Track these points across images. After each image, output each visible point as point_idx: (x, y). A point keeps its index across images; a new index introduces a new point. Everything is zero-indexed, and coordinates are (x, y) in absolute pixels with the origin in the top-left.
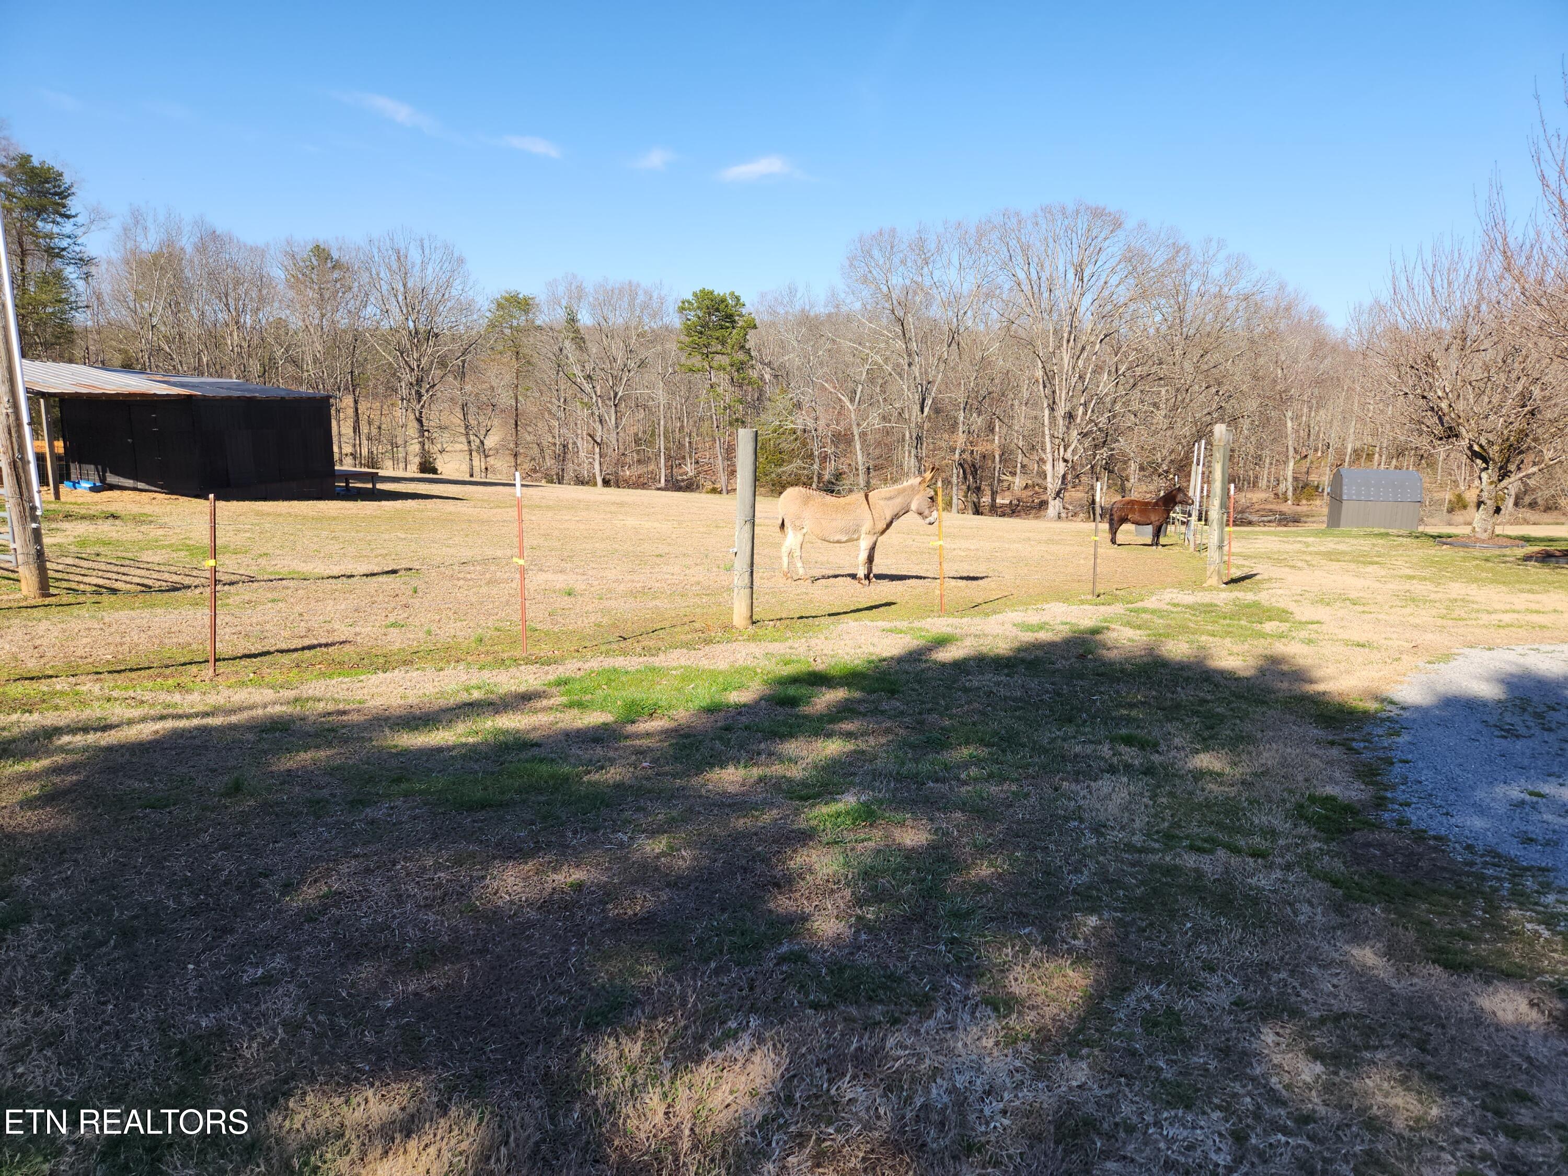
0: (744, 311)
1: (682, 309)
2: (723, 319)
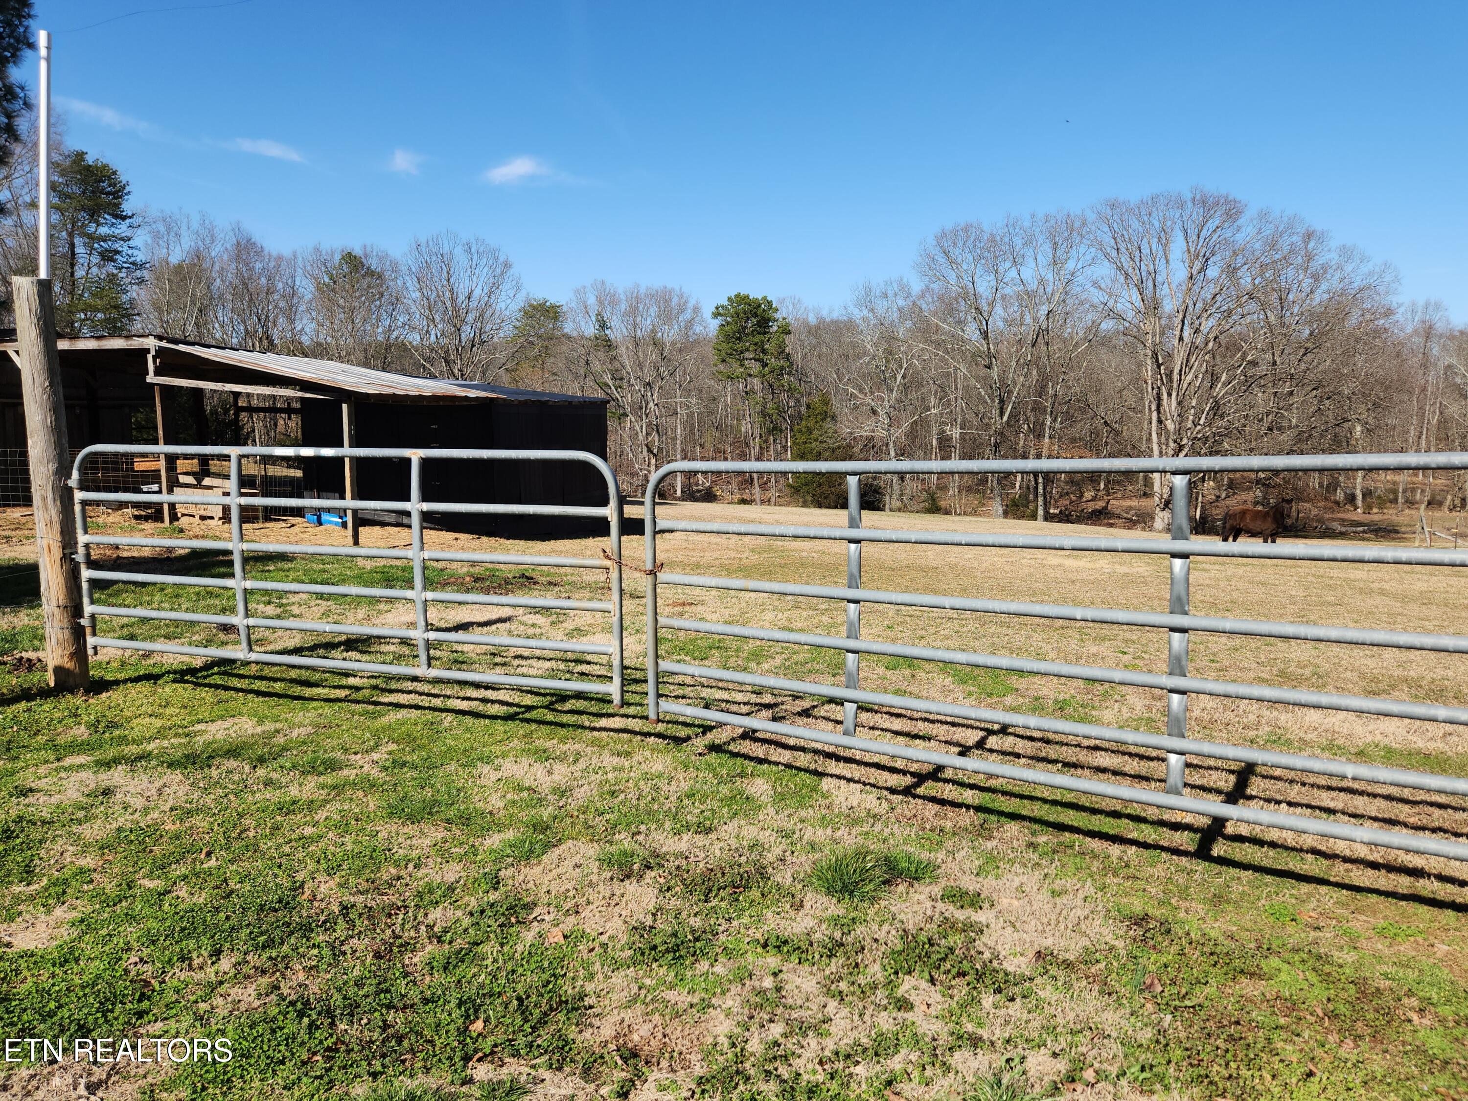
0: (777, 316)
1: (716, 315)
2: (759, 324)
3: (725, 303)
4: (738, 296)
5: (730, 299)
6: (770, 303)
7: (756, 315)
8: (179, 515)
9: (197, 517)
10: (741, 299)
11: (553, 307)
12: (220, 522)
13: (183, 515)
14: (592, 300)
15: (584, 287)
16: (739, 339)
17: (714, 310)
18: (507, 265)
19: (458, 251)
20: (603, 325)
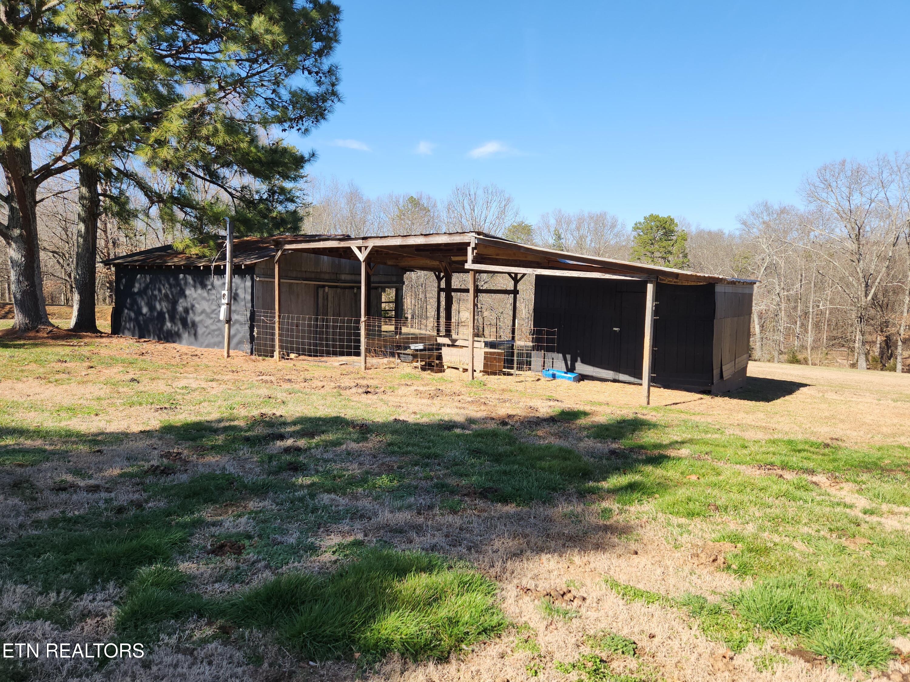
1: (635, 229)
2: (665, 234)
3: (642, 221)
4: (651, 216)
5: (645, 218)
6: (672, 220)
7: (664, 228)
8: (445, 367)
9: (461, 370)
10: (653, 218)
11: (527, 226)
12: (481, 374)
13: (449, 367)
14: (552, 222)
15: (548, 214)
16: (652, 244)
17: (633, 225)
18: (509, 201)
19: (480, 192)
20: (559, 238)
